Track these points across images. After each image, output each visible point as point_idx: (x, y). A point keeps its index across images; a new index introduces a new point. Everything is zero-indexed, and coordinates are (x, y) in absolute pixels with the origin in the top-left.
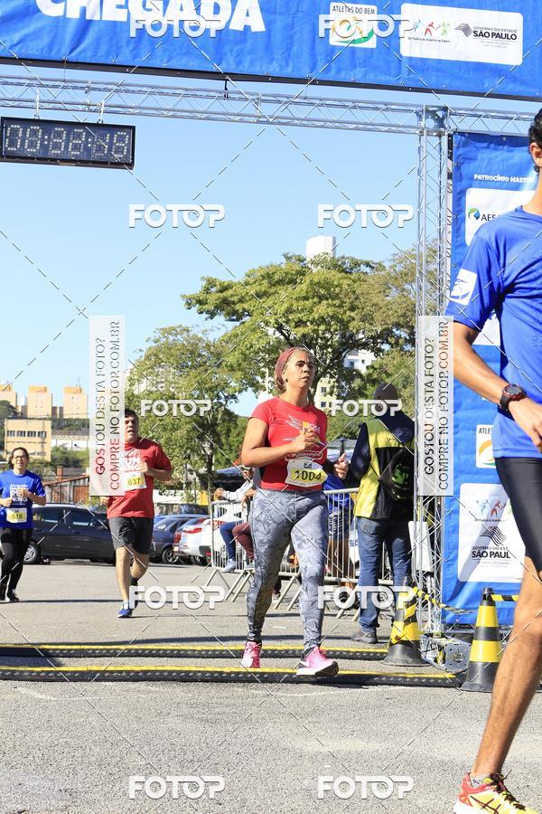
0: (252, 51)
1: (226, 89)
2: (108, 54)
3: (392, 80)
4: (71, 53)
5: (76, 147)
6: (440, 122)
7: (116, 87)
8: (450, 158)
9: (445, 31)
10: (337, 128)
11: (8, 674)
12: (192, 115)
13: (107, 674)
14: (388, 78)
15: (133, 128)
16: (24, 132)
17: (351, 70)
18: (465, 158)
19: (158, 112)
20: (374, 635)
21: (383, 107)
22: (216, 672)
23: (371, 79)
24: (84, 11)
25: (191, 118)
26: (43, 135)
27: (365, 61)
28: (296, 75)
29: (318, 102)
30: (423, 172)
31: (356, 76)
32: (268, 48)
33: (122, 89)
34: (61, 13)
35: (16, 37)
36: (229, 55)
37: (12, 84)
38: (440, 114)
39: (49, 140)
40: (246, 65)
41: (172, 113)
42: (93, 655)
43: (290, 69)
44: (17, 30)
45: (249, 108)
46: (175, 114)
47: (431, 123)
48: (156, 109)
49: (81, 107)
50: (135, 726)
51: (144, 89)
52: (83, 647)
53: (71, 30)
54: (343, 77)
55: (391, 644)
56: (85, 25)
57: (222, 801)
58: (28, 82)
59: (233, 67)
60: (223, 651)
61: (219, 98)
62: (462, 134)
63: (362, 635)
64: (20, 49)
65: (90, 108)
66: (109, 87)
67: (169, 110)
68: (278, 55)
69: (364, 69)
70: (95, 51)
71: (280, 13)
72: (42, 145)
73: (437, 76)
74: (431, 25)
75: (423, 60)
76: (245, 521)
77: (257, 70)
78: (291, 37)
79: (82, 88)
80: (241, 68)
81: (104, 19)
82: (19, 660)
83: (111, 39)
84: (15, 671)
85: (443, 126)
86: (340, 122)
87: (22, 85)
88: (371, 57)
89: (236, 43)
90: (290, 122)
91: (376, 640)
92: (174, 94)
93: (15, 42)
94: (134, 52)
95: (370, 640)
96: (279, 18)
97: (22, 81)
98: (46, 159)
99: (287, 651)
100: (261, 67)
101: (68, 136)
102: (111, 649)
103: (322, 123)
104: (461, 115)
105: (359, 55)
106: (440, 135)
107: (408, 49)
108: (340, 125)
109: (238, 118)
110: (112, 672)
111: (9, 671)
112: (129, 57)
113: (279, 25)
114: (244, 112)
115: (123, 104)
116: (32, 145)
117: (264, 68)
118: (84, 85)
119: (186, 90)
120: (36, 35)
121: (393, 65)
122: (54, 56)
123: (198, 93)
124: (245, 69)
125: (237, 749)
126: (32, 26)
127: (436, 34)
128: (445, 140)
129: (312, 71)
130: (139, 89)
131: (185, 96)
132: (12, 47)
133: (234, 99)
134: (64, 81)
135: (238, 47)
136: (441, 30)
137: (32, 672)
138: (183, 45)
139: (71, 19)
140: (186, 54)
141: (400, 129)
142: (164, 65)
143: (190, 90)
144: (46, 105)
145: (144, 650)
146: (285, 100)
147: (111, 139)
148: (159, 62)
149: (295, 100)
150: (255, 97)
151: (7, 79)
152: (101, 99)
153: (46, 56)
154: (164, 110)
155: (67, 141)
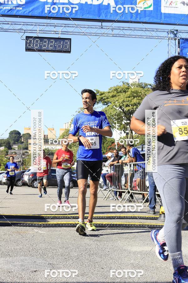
1: (102, 25)
2: (62, 14)
3: (158, 21)
4: (49, 14)
5: (51, 46)
6: (175, 35)
7: (64, 25)
8: (179, 47)
9: (176, 4)
10: (140, 38)
12: (91, 34)
13: (64, 225)
14: (157, 20)
15: (70, 39)
16: (34, 41)
17: (145, 18)
18: (184, 47)
19: (79, 34)
20: (154, 211)
21: (156, 30)
22: (101, 224)
23: (151, 21)
26: (40, 42)
27: (149, 14)
28: (126, 20)
29: (133, 29)
30: (170, 52)
31: (147, 20)
33: (66, 26)
35: (31, 9)
36: (103, 13)
37: (29, 25)
38: (175, 32)
39: (42, 44)
40: (109, 17)
41: (84, 34)
42: (59, 218)
43: (124, 18)
44: (31, 6)
47: (172, 36)
49: (53, 32)
50: (73, 242)
51: (74, 26)
52: (55, 216)
54: (142, 20)
55: (160, 214)
56: (54, 4)
57: (103, 268)
58: (35, 24)
59: (104, 17)
60: (103, 217)
61: (99, 28)
62: (183, 39)
63: (150, 211)
64: (32, 13)
65: (56, 33)
66: (62, 25)
69: (149, 17)
70: (57, 13)
72: (40, 45)
73: (174, 20)
74: (171, 2)
75: (169, 14)
76: (110, 173)
77: (112, 18)
79: (53, 26)
80: (107, 18)
81: (60, 2)
82: (34, 220)
84: (33, 224)
85: (176, 37)
86: (141, 36)
87: (33, 25)
88: (151, 13)
89: (105, 9)
90: (123, 36)
91: (155, 213)
92: (84, 27)
93: (30, 10)
94: (71, 13)
95: (153, 213)
97: (33, 24)
98: (41, 50)
99: (124, 217)
101: (48, 42)
102: (65, 216)
103: (134, 36)
104: (182, 32)
105: (147, 12)
106: (175, 40)
107: (164, 10)
108: (141, 37)
109: (106, 35)
110: (65, 224)
111: (31, 224)
113: (119, 3)
114: (108, 33)
115: (67, 31)
116: (36, 45)
117: (115, 17)
118: (54, 25)
119: (88, 26)
120: (37, 8)
121: (159, 16)
122: (43, 15)
123: (92, 27)
125: (108, 250)
126: (36, 5)
127: (173, 5)
128: (177, 41)
129: (131, 18)
130: (72, 26)
131: (88, 28)
132: (29, 12)
133: (104, 28)
134: (47, 23)
135: (106, 11)
136: (175, 3)
137: (38, 224)
138: (87, 10)
139: (49, 2)
140: (88, 14)
141: (162, 38)
142: (81, 17)
143: (90, 26)
144: (41, 32)
145: (76, 217)
146: (122, 28)
147: (63, 43)
148: (79, 16)
149: (125, 28)
150: (112, 28)
151: (28, 23)
152: (60, 29)
153: (40, 15)
154: (82, 33)
155: (48, 44)
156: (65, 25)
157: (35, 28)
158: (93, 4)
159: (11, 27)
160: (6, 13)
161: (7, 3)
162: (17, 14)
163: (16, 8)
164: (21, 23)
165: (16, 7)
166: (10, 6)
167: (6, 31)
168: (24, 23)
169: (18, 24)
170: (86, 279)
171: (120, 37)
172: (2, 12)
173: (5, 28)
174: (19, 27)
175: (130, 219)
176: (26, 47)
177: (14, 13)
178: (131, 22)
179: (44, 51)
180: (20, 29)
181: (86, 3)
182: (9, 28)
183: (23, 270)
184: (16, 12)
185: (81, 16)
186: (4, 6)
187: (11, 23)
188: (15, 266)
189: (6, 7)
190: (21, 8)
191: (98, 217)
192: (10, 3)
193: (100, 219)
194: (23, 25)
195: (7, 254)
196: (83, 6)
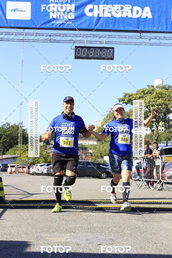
0: (148, 24)
1: (140, 35)
2: (106, 26)
4: (95, 27)
5: (97, 54)
11: (82, 208)
12: (131, 43)
15: (113, 48)
16: (82, 50)
19: (120, 43)
24: (99, 14)
25: (130, 44)
26: (87, 51)
28: (162, 31)
32: (153, 23)
34: (92, 15)
35: (79, 23)
36: (141, 25)
37: (78, 36)
39: (89, 52)
41: (124, 43)
42: (104, 203)
43: (160, 29)
44: (80, 21)
45: (148, 41)
46: (126, 43)
48: (120, 42)
49: (98, 42)
50: (123, 222)
51: (116, 36)
53: (95, 20)
56: (99, 18)
57: (156, 243)
58: (83, 36)
59: (143, 29)
60: (142, 202)
61: (139, 38)
64: (80, 26)
65: (101, 42)
66: (106, 36)
67: (124, 42)
68: (156, 25)
70: (102, 26)
71: (157, 13)
72: (87, 54)
77: (150, 30)
78: (160, 19)
79: (98, 37)
80: (145, 29)
81: (104, 16)
82: (83, 204)
83: (107, 22)
84: (84, 207)
89: (143, 22)
90: (159, 45)
92: (125, 38)
93: (79, 24)
94: (114, 26)
96: (156, 14)
97: (81, 35)
98: (88, 58)
100: (151, 28)
101: (94, 51)
102: (109, 201)
103: (170, 45)
109: (144, 44)
110: (112, 207)
111: (82, 207)
112: (112, 27)
113: (156, 16)
114: (146, 42)
115: (110, 41)
116: (84, 54)
117: (152, 29)
118: (99, 36)
119: (129, 36)
120: (85, 22)
122: (90, 28)
123: (132, 37)
124: (146, 29)
126: (84, 19)
129: (166, 29)
130: (115, 36)
131: (129, 38)
132: (78, 26)
133: (143, 38)
134: (93, 35)
135: (144, 23)
137: (89, 207)
138: (128, 23)
139: (95, 17)
140: (129, 26)
142: (122, 29)
144: (88, 42)
146: (158, 38)
147: (107, 51)
148: (121, 28)
149: (161, 38)
150: (149, 38)
151: (77, 35)
152: (104, 40)
153: (88, 28)
154: (122, 42)
155: (94, 52)
156: (109, 36)
157: (83, 39)
158: (133, 17)
159: (63, 39)
160: (58, 27)
161: (59, 18)
162: (68, 27)
163: (67, 23)
164: (71, 35)
165: (67, 21)
166: (61, 21)
167: (58, 42)
168: (73, 35)
169: (68, 36)
170: (145, 251)
171: (157, 45)
172: (55, 26)
173: (57, 40)
174: (69, 38)
175: (166, 204)
176: (75, 56)
177: (65, 27)
178: (167, 32)
179: (90, 58)
180: (70, 40)
181: (127, 16)
182: (61, 40)
183: (89, 243)
184: (67, 26)
185: (123, 27)
186: (56, 21)
187: (62, 35)
188: (82, 240)
189: (58, 22)
190: (71, 23)
191: (138, 202)
192: (61, 18)
193: (140, 204)
194: (73, 36)
195: (70, 231)
196: (124, 19)
